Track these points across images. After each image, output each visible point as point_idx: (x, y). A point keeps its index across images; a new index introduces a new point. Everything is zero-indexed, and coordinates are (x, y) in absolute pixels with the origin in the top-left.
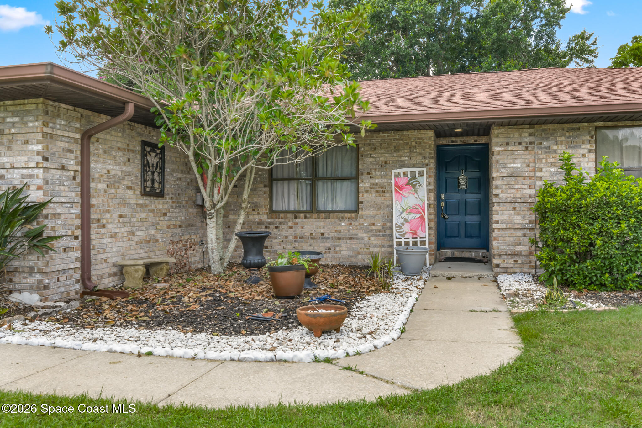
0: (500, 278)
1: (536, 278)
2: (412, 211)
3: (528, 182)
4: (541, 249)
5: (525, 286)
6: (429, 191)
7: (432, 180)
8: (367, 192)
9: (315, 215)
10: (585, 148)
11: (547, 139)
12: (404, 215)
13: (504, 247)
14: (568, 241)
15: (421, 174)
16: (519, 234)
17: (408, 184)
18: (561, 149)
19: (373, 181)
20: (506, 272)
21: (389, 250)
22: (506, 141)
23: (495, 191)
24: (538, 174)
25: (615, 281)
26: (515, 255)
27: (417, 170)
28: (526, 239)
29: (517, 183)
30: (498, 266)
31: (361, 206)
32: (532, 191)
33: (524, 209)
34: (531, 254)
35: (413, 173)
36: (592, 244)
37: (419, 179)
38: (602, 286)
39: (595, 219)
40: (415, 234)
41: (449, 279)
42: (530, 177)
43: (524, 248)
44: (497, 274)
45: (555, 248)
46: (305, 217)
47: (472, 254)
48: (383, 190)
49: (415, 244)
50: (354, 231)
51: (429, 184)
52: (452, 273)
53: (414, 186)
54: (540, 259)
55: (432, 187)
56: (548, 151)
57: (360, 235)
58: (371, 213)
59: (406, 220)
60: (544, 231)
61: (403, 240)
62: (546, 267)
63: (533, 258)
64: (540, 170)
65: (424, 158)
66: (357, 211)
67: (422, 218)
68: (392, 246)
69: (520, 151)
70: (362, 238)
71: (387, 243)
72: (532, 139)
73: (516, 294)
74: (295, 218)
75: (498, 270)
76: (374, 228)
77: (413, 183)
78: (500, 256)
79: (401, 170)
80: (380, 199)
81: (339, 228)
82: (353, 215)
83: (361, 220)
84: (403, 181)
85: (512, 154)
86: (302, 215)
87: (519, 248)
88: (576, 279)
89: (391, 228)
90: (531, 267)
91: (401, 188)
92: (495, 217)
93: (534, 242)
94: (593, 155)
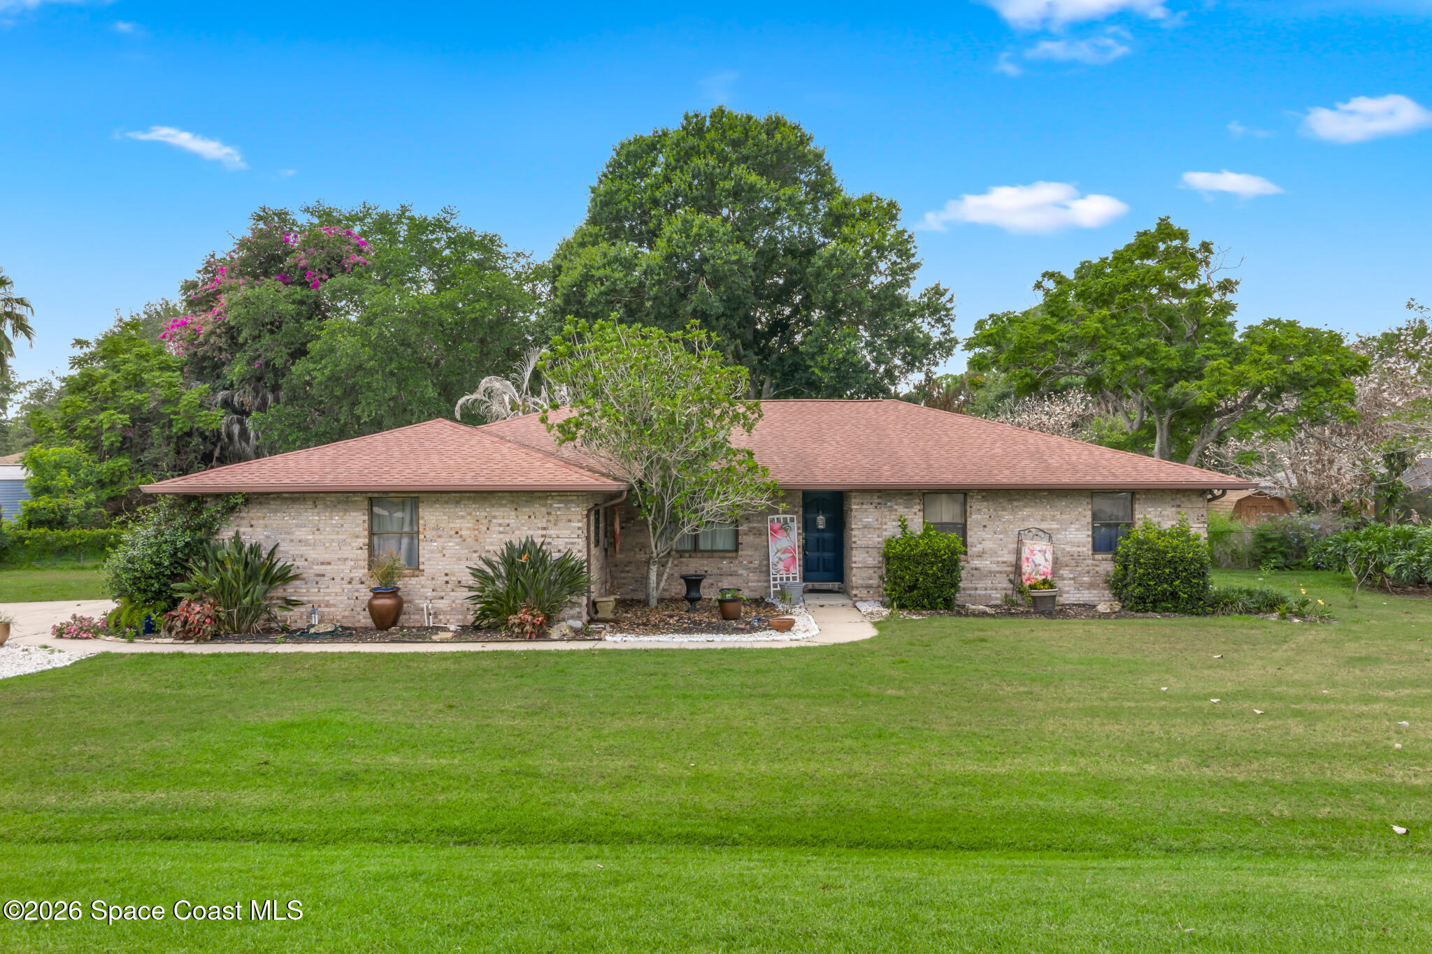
0: (858, 604)
1: (883, 604)
2: (785, 551)
3: (877, 532)
4: (886, 582)
5: (877, 609)
6: (799, 534)
7: (801, 525)
8: (746, 534)
9: (699, 555)
10: (917, 508)
11: (890, 501)
12: (778, 555)
13: (860, 582)
14: (902, 578)
15: (792, 520)
16: (871, 571)
17: (781, 528)
18: (901, 510)
19: (751, 525)
20: (862, 600)
21: (766, 584)
22: (861, 501)
23: (854, 539)
24: (884, 527)
25: (930, 604)
26: (868, 587)
27: (788, 516)
28: (876, 575)
29: (869, 533)
30: (856, 596)
31: (740, 547)
32: (880, 539)
33: (874, 553)
34: (879, 586)
35: (785, 519)
36: (918, 580)
37: (791, 524)
38: (924, 607)
39: (919, 564)
40: (788, 570)
41: (822, 606)
42: (879, 529)
43: (875, 582)
44: (856, 601)
45: (895, 583)
46: (690, 557)
47: (830, 585)
48: (759, 533)
49: (788, 579)
50: (735, 569)
51: (798, 528)
52: (822, 603)
53: (786, 530)
54: (886, 590)
55: (801, 531)
56: (891, 509)
57: (740, 572)
58: (750, 553)
59: (780, 559)
60: (888, 571)
61: (778, 576)
62: (889, 595)
63: (881, 590)
64: (886, 524)
65: (794, 506)
66: (736, 550)
67: (794, 558)
68: (769, 581)
69: (871, 508)
70: (741, 575)
71: (763, 578)
72: (880, 501)
73: (872, 613)
74: (681, 557)
75: (855, 599)
76: (752, 565)
77: (785, 528)
78: (857, 588)
79: (775, 517)
80: (757, 541)
81: (720, 566)
82: (734, 554)
83: (741, 559)
84: (777, 526)
85: (866, 510)
86: (687, 555)
87: (871, 582)
88: (908, 603)
89: (768, 566)
90: (880, 596)
91: (775, 532)
92: (854, 559)
93: (881, 578)
94: (921, 514)
